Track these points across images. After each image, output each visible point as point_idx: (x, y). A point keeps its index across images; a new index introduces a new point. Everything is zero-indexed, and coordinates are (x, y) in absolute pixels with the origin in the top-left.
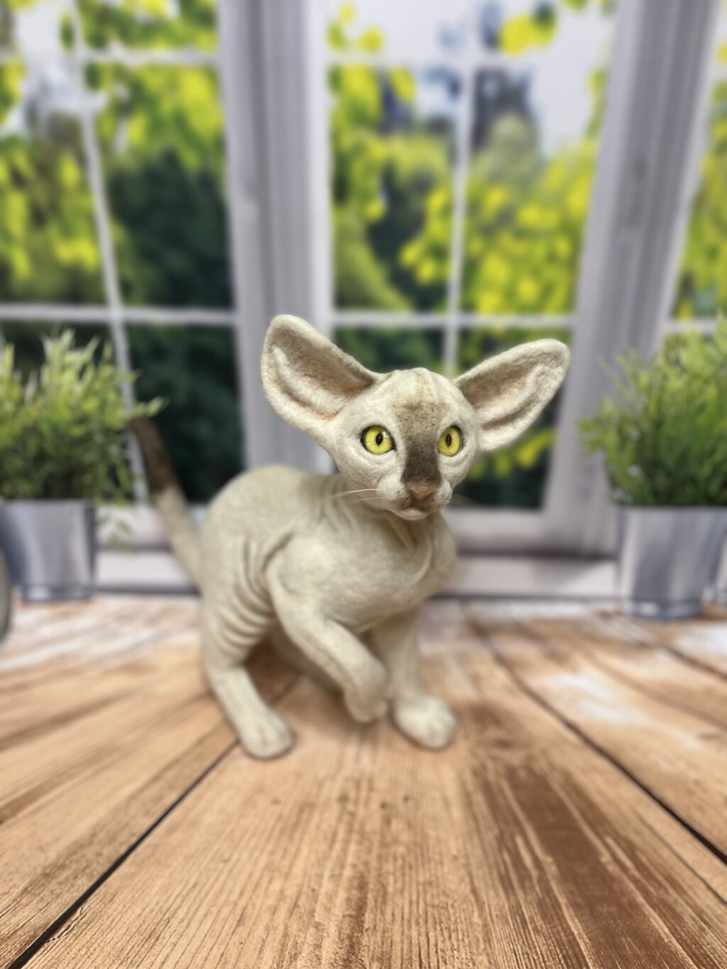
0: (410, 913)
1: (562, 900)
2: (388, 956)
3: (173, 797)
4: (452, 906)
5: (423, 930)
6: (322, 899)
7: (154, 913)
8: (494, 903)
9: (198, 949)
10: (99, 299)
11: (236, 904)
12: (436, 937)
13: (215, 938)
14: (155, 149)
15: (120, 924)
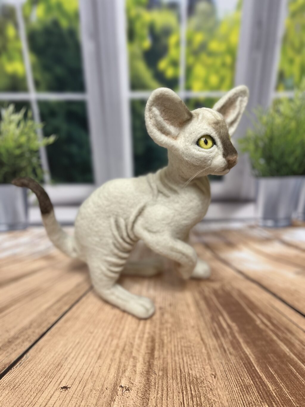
0: (175, 350)
1: (241, 340)
2: (166, 369)
3: (66, 308)
4: (193, 346)
5: (181, 357)
6: (136, 346)
7: (59, 356)
8: (211, 343)
9: (80, 370)
10: (25, 89)
11: (97, 350)
12: (187, 359)
13: (88, 365)
14: (49, 19)
15: (44, 361)
